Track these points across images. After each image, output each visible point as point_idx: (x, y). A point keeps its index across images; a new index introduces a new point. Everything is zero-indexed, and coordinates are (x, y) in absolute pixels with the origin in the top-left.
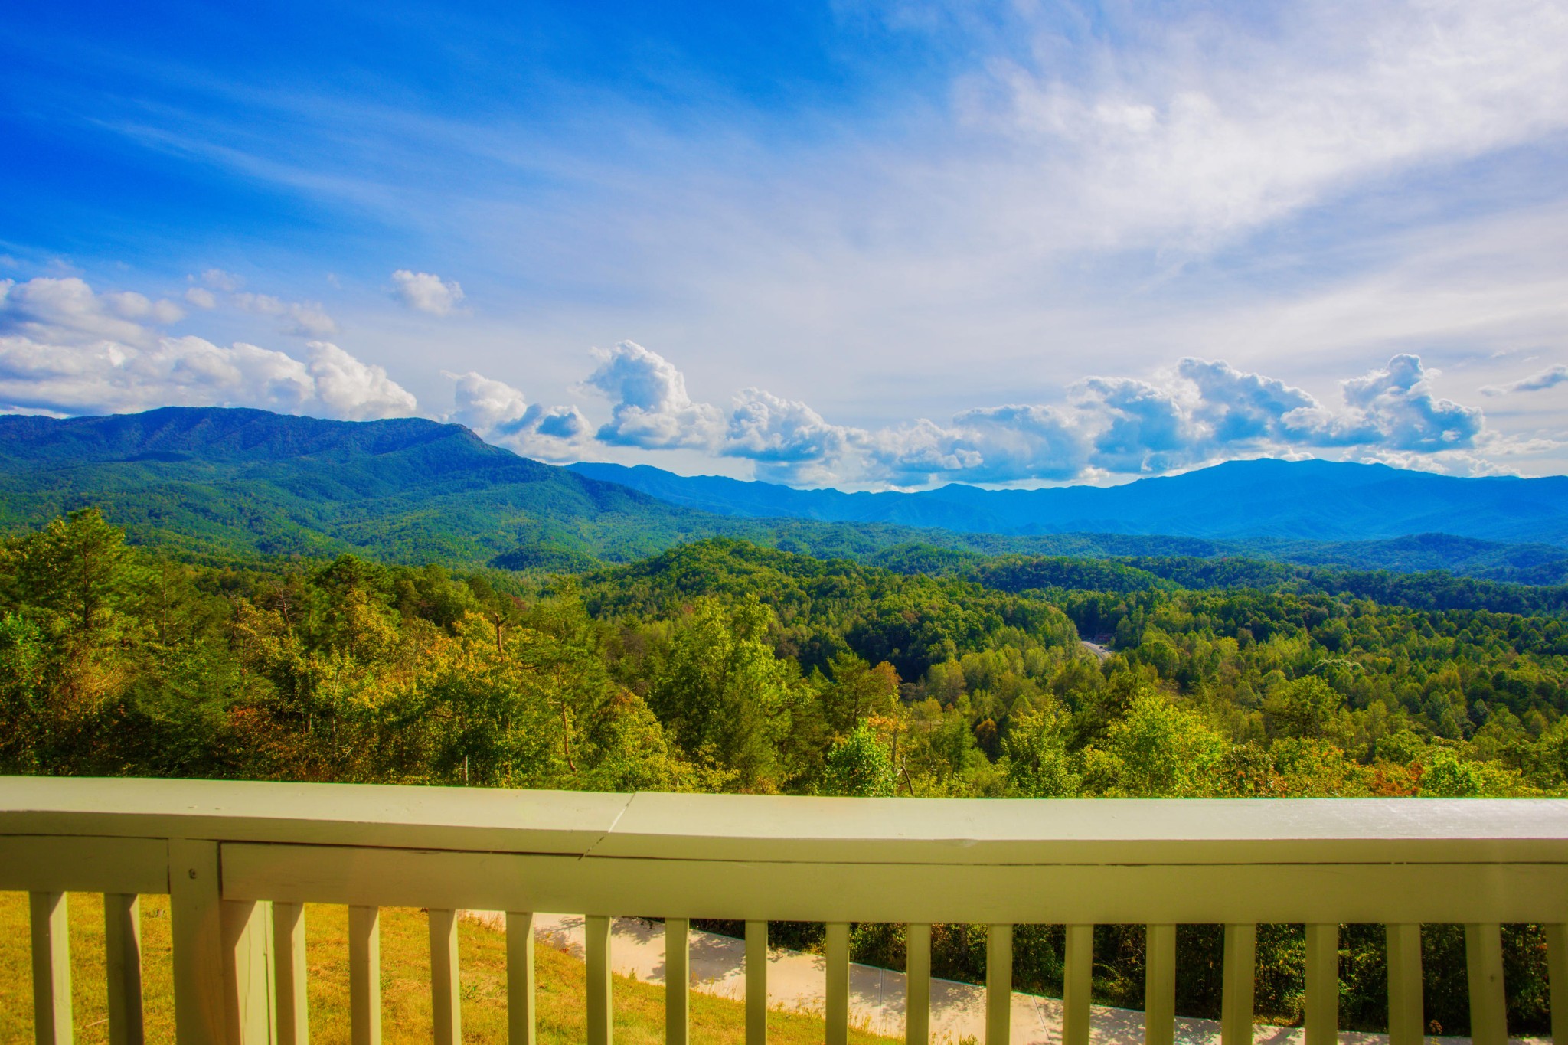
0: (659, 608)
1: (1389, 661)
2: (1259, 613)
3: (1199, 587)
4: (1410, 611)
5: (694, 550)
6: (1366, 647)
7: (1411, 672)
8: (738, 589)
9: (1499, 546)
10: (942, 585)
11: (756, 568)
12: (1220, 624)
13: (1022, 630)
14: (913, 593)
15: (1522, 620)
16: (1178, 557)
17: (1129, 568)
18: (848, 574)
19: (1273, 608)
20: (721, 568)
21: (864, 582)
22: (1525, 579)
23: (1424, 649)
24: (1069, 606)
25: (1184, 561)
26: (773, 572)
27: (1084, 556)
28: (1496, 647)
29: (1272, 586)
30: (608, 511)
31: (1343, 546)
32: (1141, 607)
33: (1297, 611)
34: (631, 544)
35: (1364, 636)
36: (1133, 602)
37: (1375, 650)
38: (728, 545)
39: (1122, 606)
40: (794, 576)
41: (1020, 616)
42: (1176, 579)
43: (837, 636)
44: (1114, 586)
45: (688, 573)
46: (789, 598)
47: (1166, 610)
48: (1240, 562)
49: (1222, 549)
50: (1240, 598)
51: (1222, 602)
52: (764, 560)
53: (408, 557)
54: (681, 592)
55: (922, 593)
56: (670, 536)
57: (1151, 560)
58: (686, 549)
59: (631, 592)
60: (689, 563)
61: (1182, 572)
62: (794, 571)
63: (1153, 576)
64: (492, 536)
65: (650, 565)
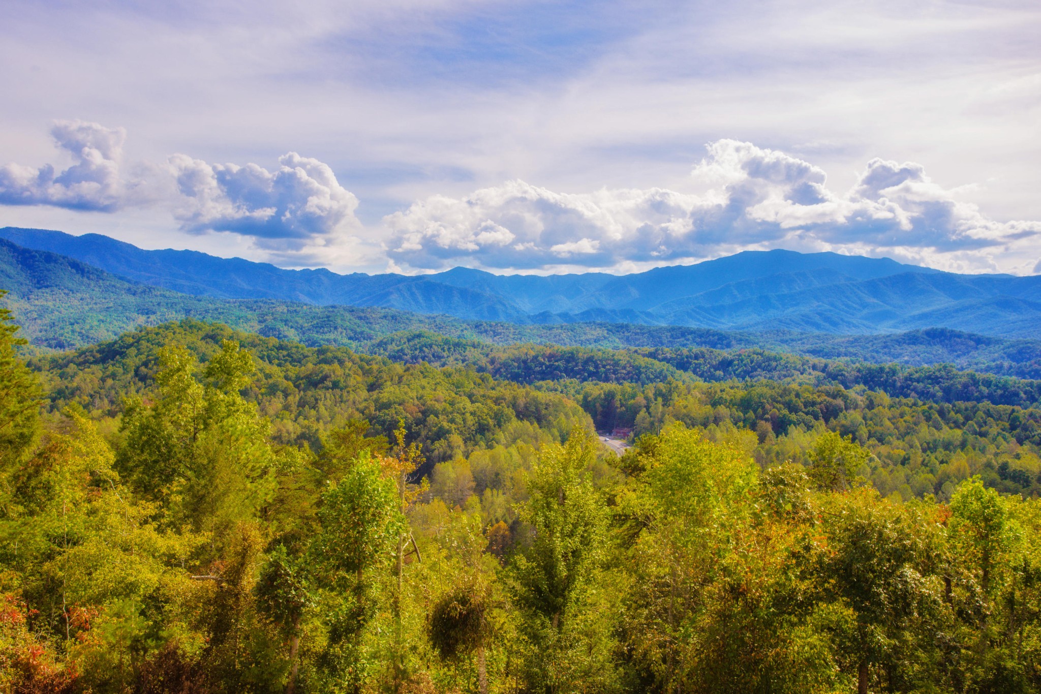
0: (112, 402)
1: (903, 453)
2: (778, 406)
3: (718, 379)
4: (920, 403)
5: (157, 334)
6: (881, 440)
7: (924, 464)
9: (998, 342)
10: (448, 375)
12: (739, 417)
13: (536, 424)
14: (416, 384)
15: (1021, 412)
16: (696, 349)
17: (646, 359)
18: (341, 363)
19: (791, 401)
21: (360, 372)
22: (1021, 374)
23: (935, 441)
24: (585, 398)
25: (702, 353)
27: (599, 347)
28: (1000, 438)
29: (789, 379)
30: (47, 287)
31: (856, 340)
32: (660, 399)
33: (813, 404)
34: (76, 327)
35: (878, 428)
36: (651, 395)
37: (889, 443)
38: (200, 329)
39: (640, 399)
40: (279, 365)
41: (533, 409)
42: (695, 372)
44: (632, 378)
45: (150, 361)
46: (272, 390)
47: (685, 403)
48: (758, 354)
49: (740, 341)
50: (758, 390)
51: (741, 394)
54: (140, 384)
55: (426, 385)
56: (127, 319)
57: (668, 352)
58: (148, 333)
59: (75, 384)
60: (151, 350)
61: (700, 364)
62: (278, 359)
63: (671, 368)
65: (100, 352)
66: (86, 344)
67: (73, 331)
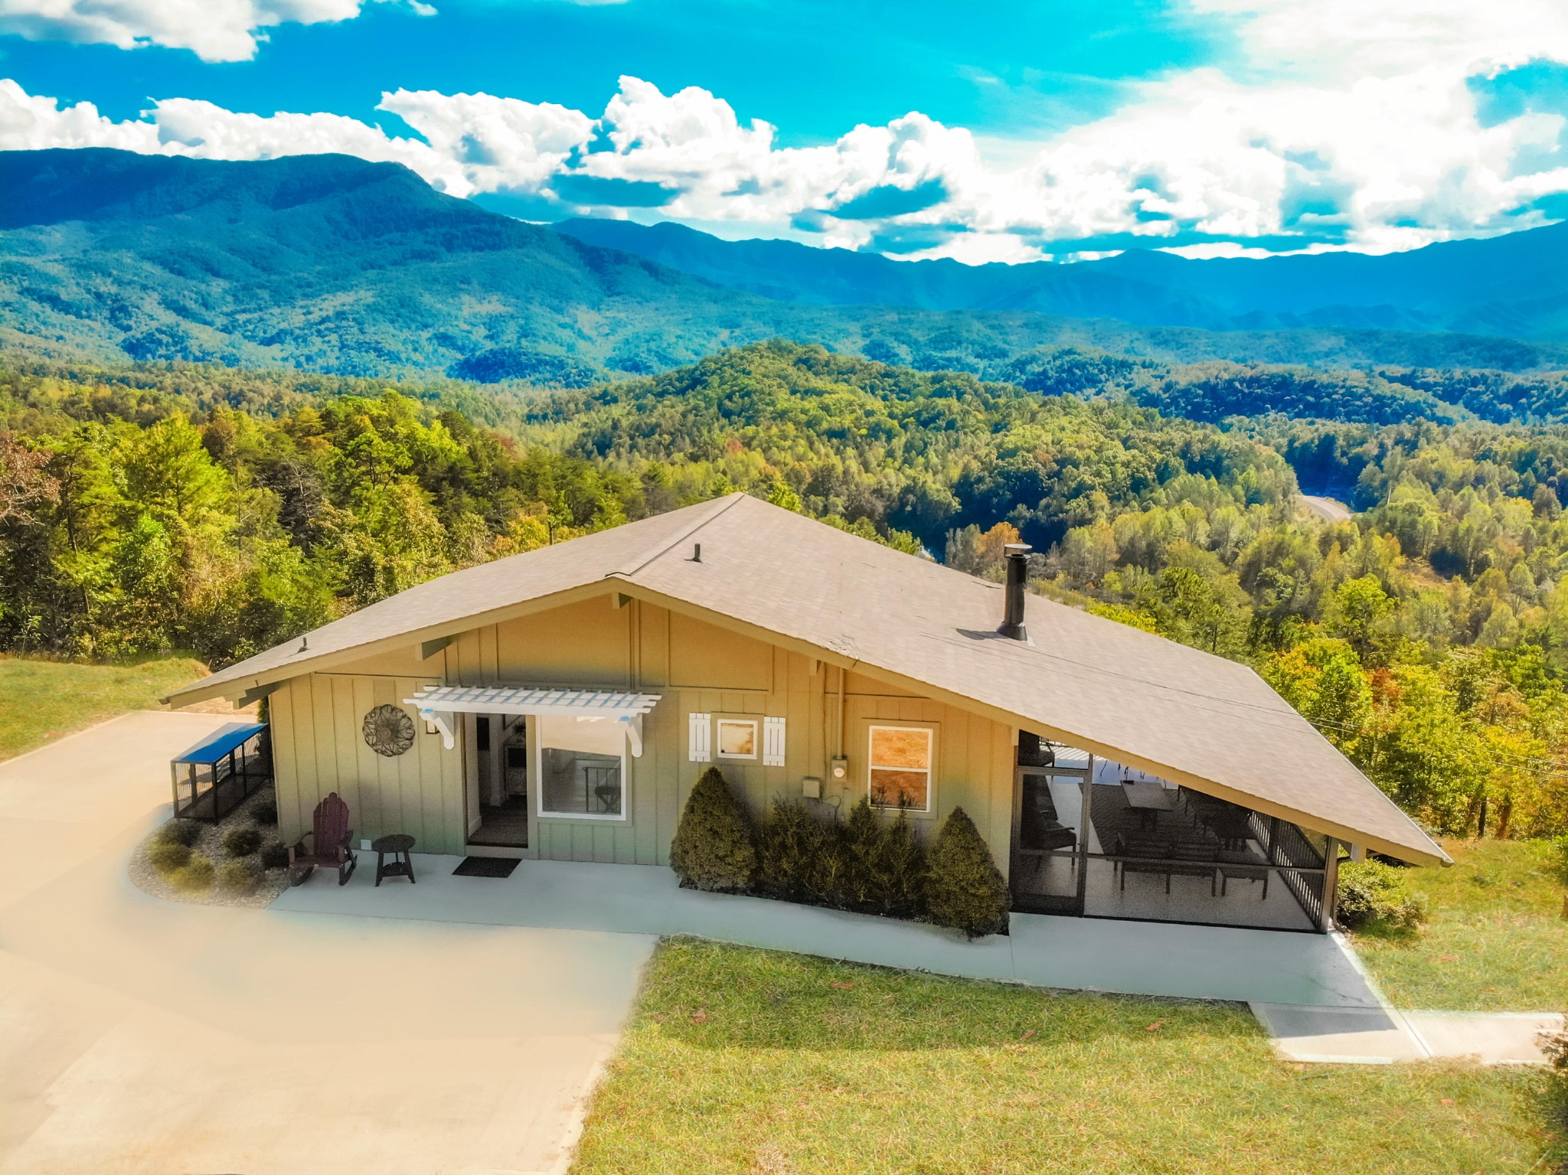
0: (693, 442)
3: (1500, 417)
5: (742, 358)
8: (803, 418)
10: (1098, 411)
11: (829, 387)
12: (1511, 478)
13: (1213, 479)
14: (1053, 424)
16: (1474, 371)
17: (1395, 386)
18: (960, 396)
20: (780, 386)
21: (982, 408)
24: (1291, 444)
25: (1483, 377)
26: (853, 392)
27: (1327, 367)
30: (618, 294)
32: (1400, 448)
34: (653, 345)
36: (1389, 442)
38: (790, 352)
39: (1372, 448)
40: (884, 398)
41: (1212, 458)
42: (1468, 406)
43: (938, 486)
44: (1367, 414)
45: (734, 393)
46: (875, 431)
47: (1436, 455)
49: (1550, 358)
52: (844, 373)
53: (333, 362)
54: (724, 421)
55: (1066, 425)
56: (708, 334)
57: (1432, 375)
58: (731, 357)
59: (654, 420)
60: (735, 379)
61: (1478, 393)
62: (883, 390)
63: (1431, 399)
64: (451, 331)
65: (680, 379)
66: (664, 366)
67: (649, 351)
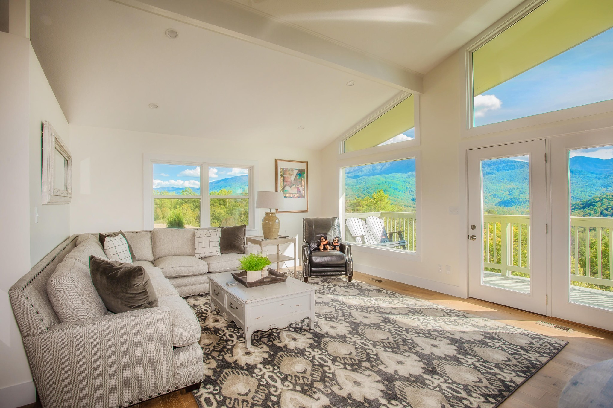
64: (497, 193)
65: (582, 204)
66: (575, 201)
